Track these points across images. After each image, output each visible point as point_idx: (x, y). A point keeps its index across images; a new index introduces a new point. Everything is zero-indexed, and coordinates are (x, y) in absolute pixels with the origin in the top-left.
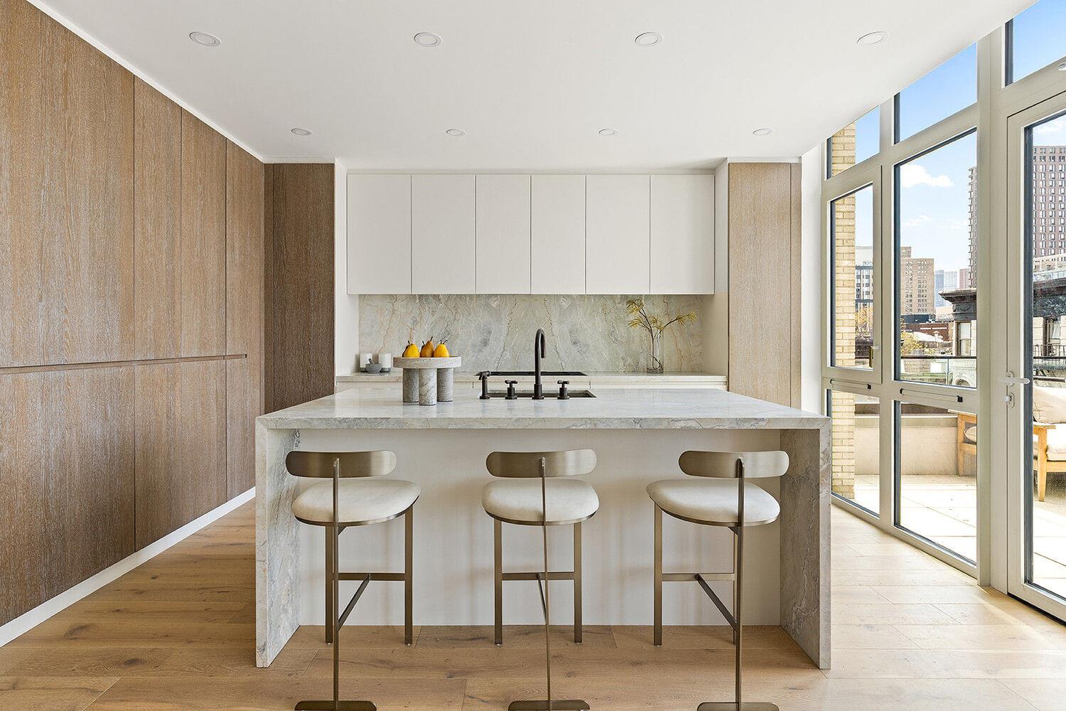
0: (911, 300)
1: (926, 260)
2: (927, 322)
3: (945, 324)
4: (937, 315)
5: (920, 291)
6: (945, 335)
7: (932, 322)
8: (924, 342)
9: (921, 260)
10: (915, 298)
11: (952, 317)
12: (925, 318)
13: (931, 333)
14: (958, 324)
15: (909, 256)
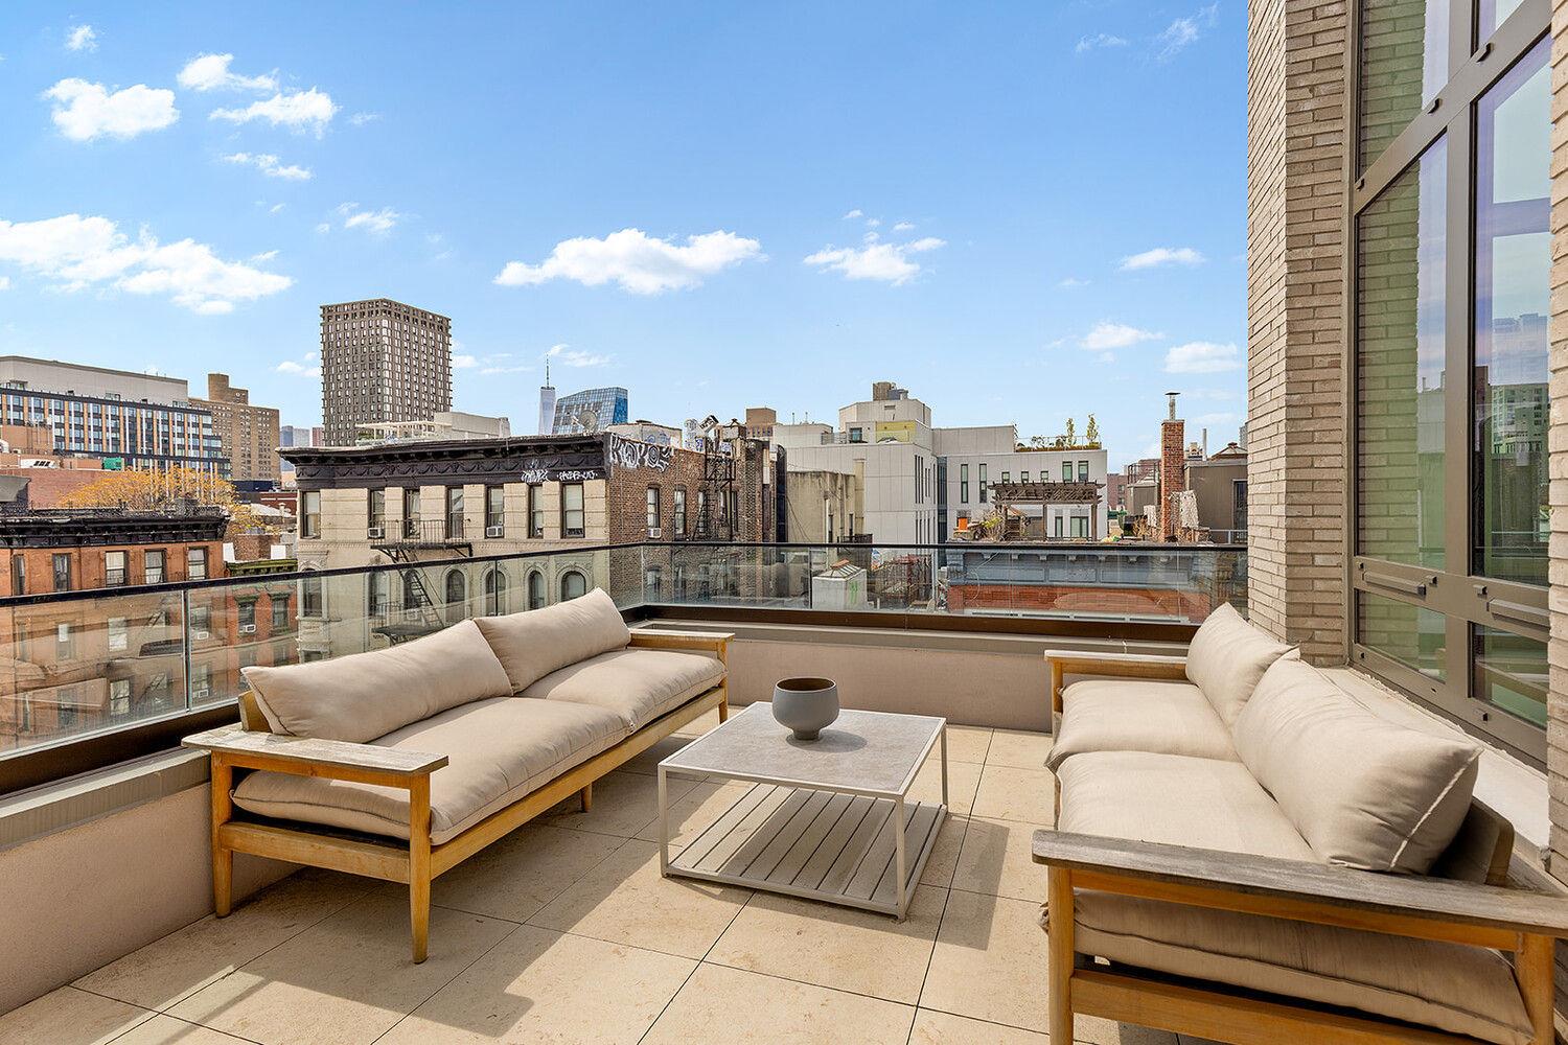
0: (249, 462)
1: (269, 410)
2: (270, 491)
3: (290, 493)
4: (283, 480)
5: (261, 450)
6: (291, 506)
7: (277, 491)
8: (264, 517)
9: (261, 409)
10: (255, 460)
11: (295, 485)
12: (268, 485)
13: (275, 505)
14: (304, 493)
15: (245, 401)
